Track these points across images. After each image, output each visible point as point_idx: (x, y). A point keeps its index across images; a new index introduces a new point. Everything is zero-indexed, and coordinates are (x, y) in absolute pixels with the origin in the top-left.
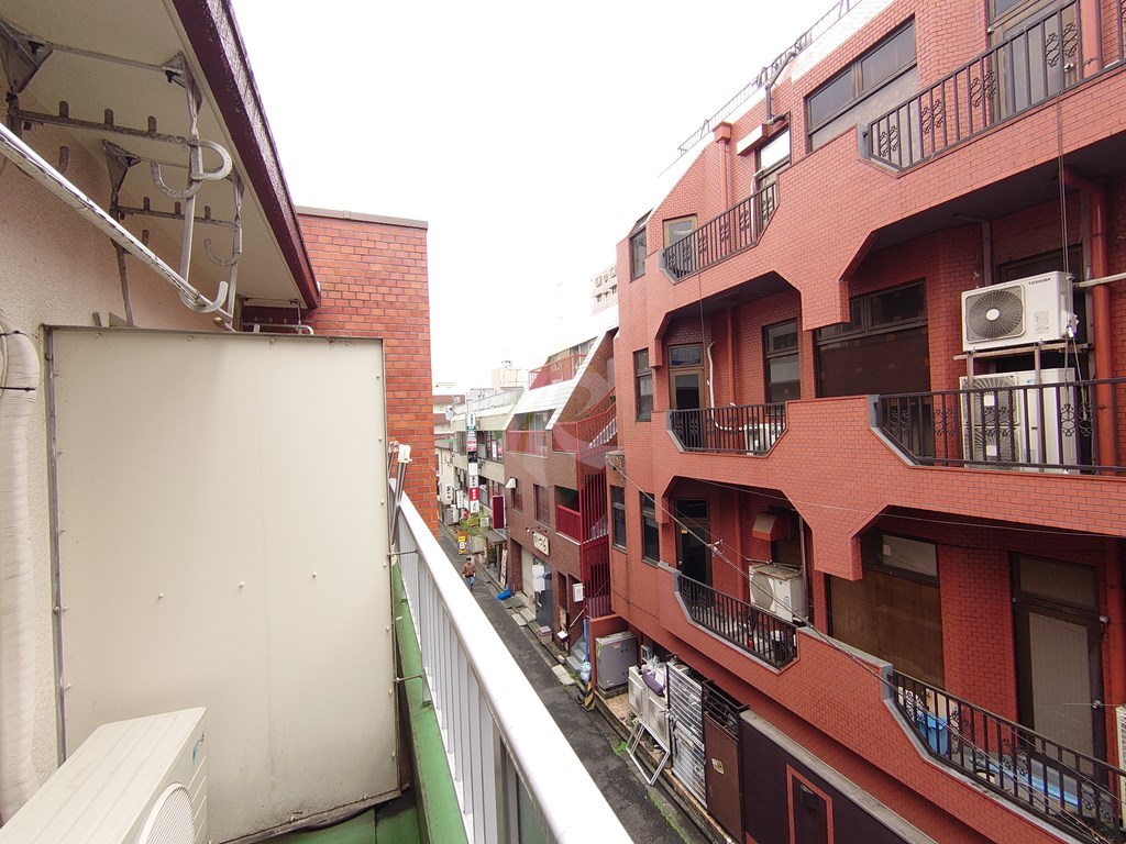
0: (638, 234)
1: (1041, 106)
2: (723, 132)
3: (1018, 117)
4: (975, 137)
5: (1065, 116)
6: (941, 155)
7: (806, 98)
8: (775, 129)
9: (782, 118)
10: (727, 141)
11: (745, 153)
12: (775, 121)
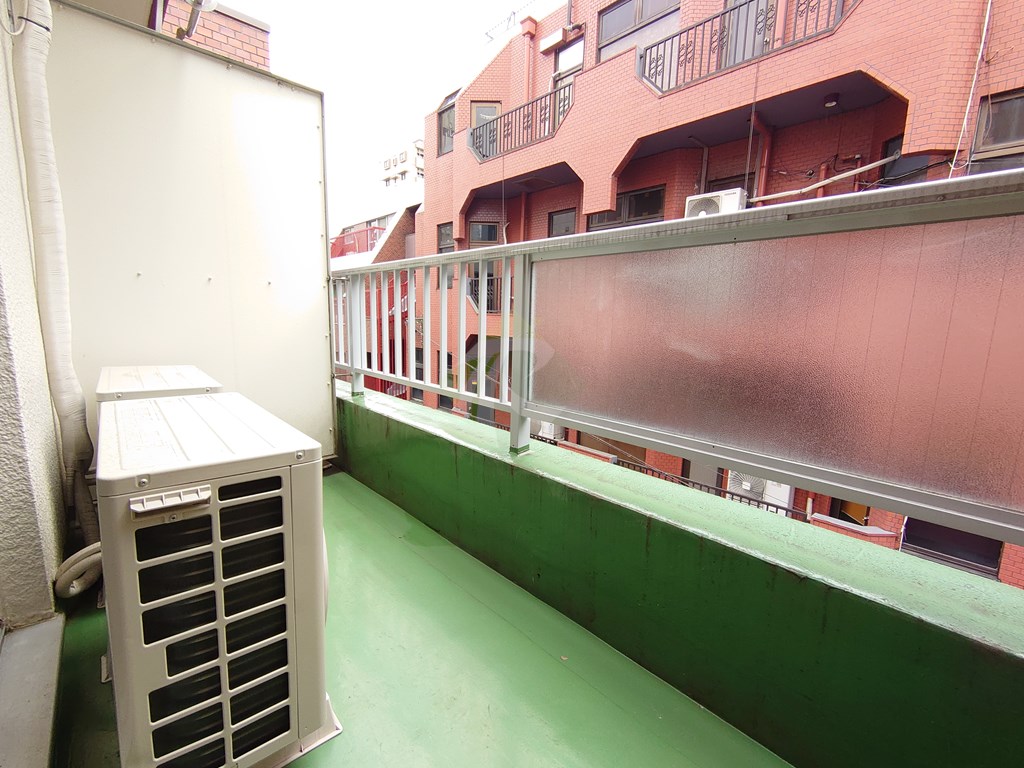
0: (446, 110)
1: (749, 63)
2: (529, 27)
3: (736, 68)
4: (709, 78)
5: (760, 74)
6: (688, 86)
7: (600, 13)
8: (572, 36)
9: (579, 27)
10: (532, 37)
11: (546, 53)
12: (574, 28)
